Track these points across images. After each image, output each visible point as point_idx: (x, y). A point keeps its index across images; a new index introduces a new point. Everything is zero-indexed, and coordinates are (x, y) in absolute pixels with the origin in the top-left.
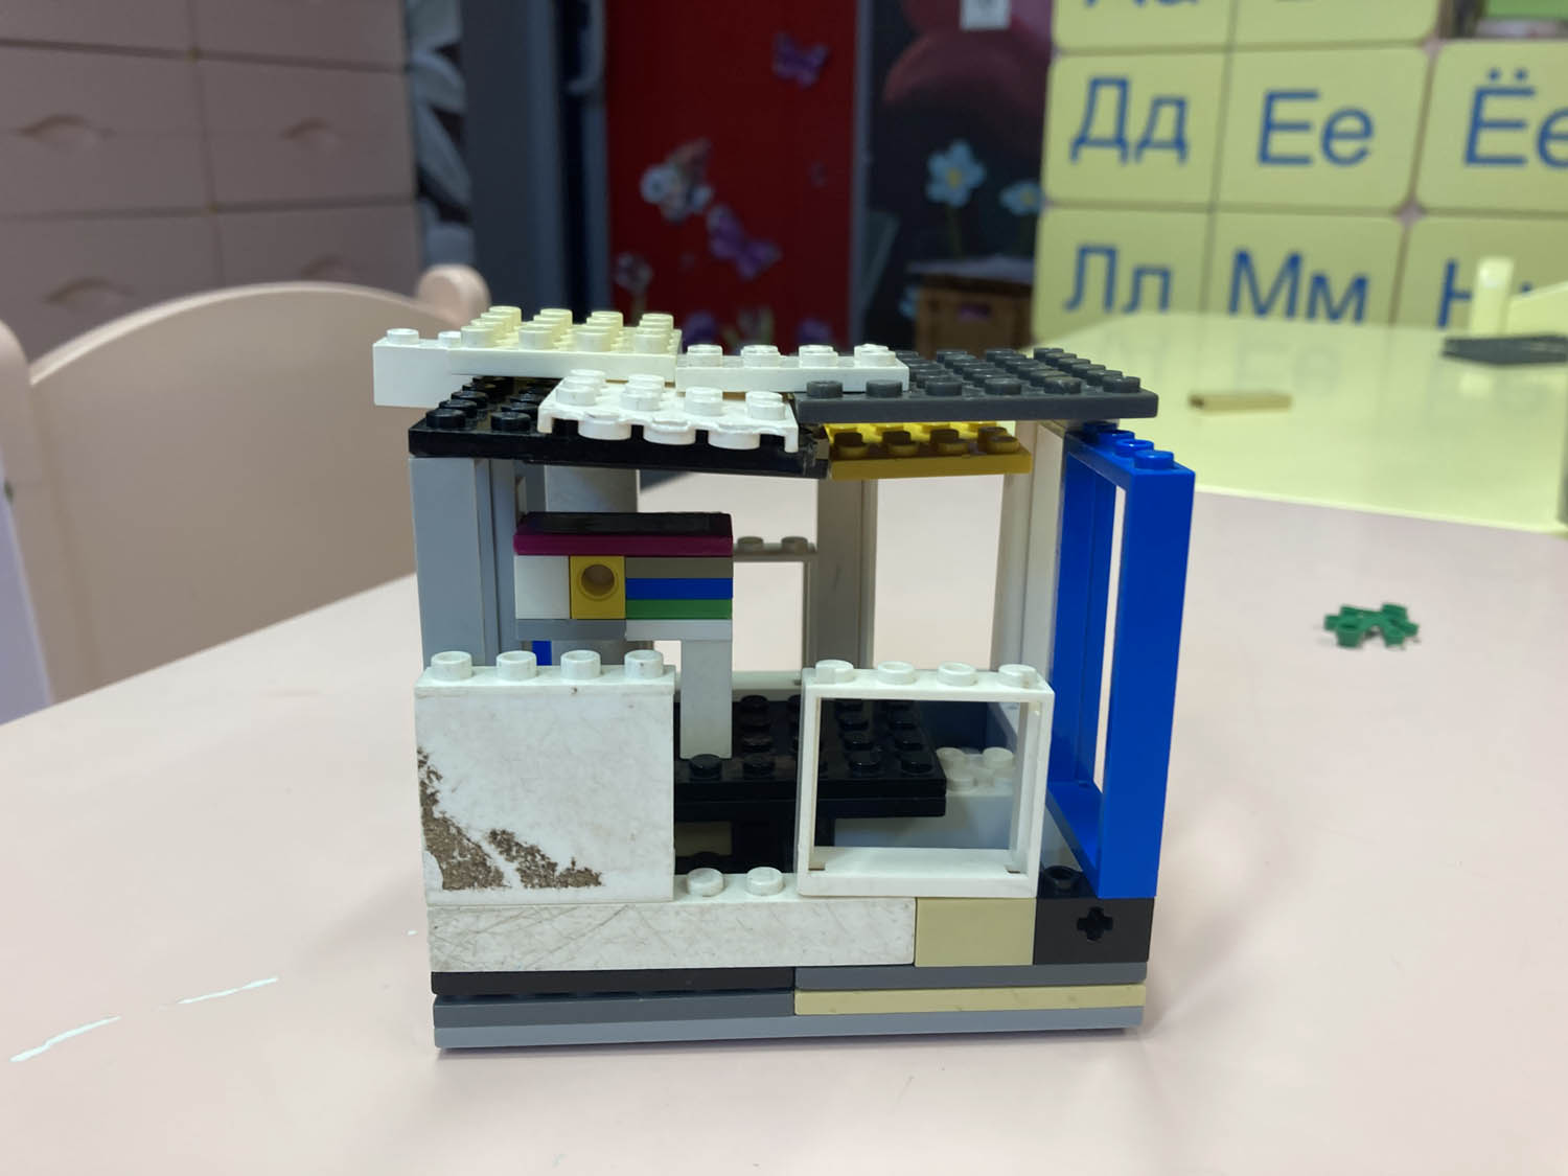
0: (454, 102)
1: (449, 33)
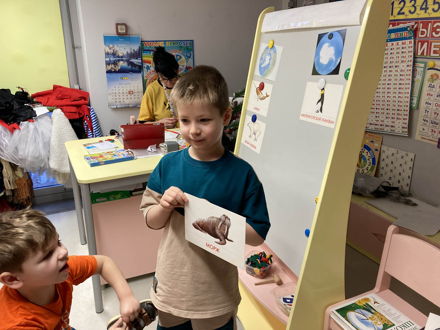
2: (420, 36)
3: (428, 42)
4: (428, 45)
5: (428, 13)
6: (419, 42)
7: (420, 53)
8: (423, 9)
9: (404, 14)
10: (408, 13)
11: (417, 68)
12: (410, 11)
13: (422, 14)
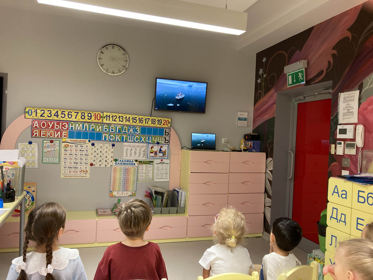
0: (271, 180)
1: (272, 169)
2: (56, 128)
4: (60, 133)
5: (59, 118)
6: (55, 131)
7: (56, 136)
8: (56, 116)
9: (44, 116)
10: (47, 117)
11: (55, 144)
12: (48, 116)
13: (55, 118)
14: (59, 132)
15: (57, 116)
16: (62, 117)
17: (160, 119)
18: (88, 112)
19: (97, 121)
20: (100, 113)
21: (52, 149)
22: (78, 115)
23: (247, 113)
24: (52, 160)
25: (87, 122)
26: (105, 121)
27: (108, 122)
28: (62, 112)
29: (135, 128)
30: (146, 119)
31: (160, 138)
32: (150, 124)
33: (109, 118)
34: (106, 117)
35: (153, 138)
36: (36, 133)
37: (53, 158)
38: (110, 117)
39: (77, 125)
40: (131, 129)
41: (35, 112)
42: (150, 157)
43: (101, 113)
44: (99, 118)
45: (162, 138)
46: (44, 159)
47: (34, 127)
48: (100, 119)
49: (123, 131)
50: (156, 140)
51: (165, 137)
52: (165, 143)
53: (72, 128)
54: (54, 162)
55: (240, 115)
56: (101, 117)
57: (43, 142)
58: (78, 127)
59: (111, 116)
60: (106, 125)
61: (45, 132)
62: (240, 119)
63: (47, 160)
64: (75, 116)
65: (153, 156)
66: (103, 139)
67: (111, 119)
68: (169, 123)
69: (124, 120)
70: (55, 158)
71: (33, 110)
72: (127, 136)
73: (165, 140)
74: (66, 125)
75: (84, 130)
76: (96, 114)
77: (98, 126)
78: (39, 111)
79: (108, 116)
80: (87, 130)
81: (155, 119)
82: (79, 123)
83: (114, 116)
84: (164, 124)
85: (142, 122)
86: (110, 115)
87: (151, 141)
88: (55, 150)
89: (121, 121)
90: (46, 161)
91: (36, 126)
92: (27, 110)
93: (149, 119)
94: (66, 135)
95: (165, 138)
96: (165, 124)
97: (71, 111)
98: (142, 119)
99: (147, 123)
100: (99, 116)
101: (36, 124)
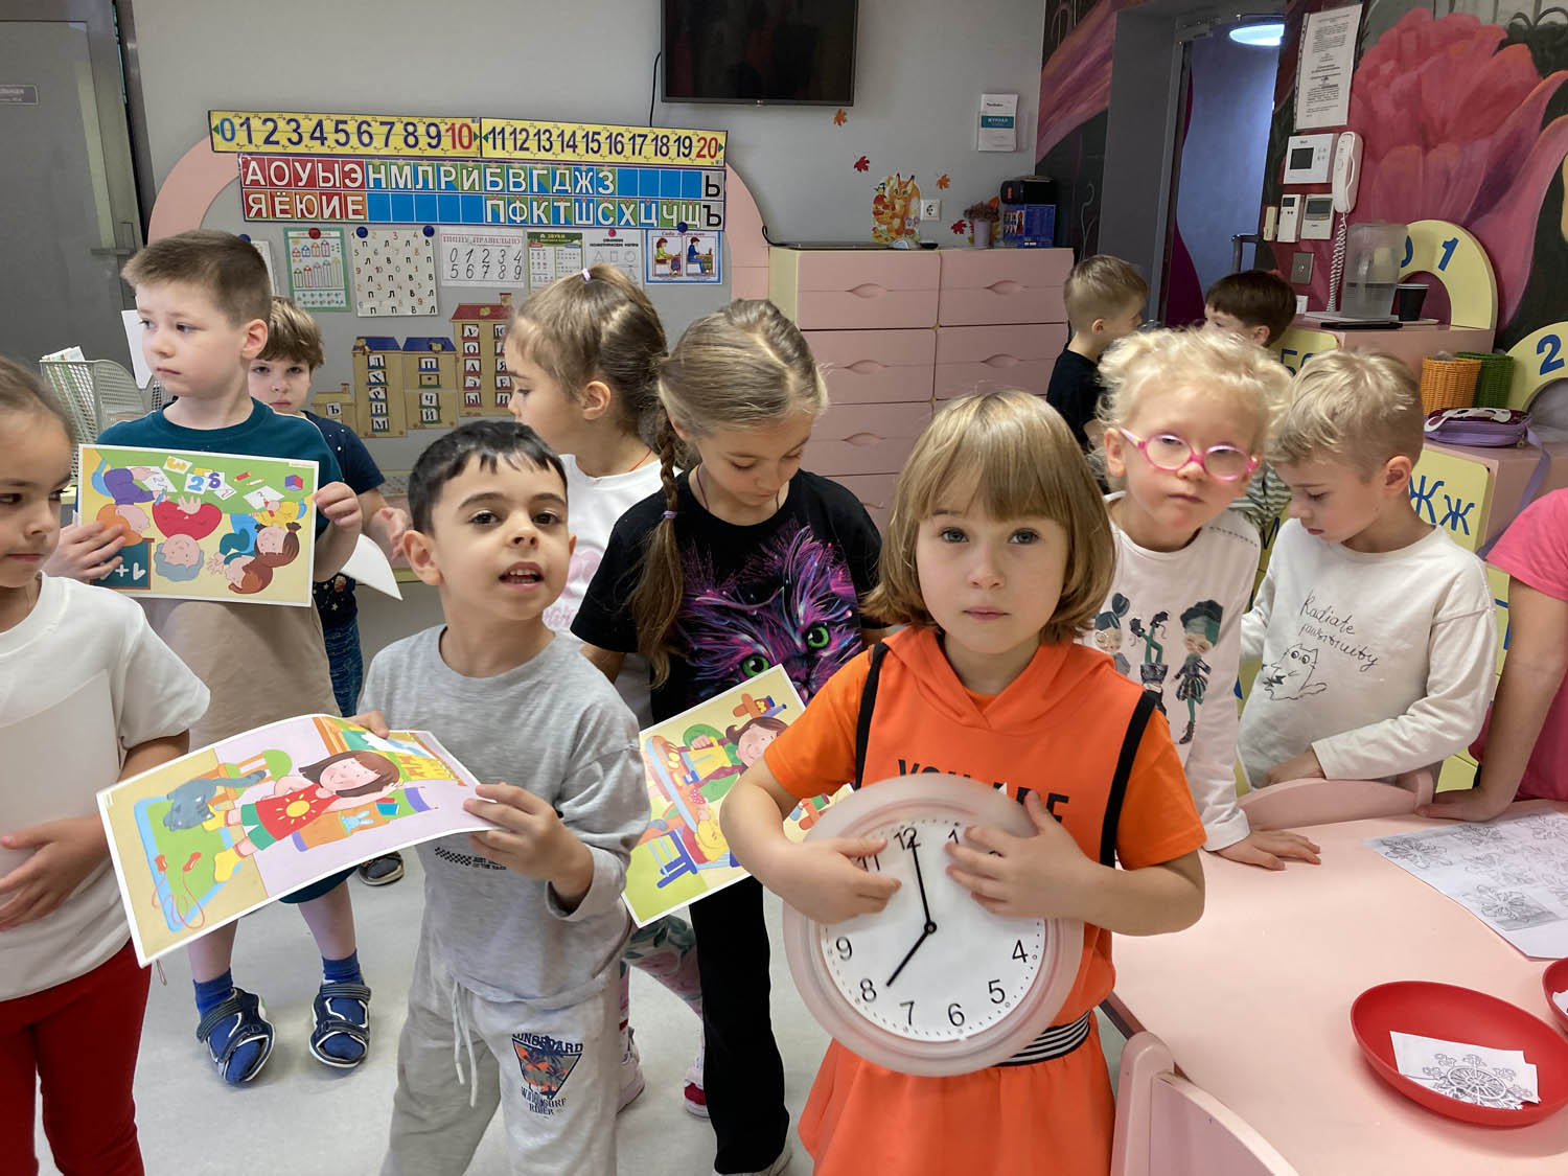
2: (322, 184)
3: (339, 195)
4: (340, 199)
5: (329, 146)
6: (321, 194)
7: (327, 213)
8: (317, 138)
9: (277, 143)
10: (287, 143)
11: (328, 240)
12: (289, 140)
13: (316, 147)
14: (336, 198)
15: (323, 139)
16: (337, 142)
17: (683, 133)
18: (428, 121)
19: (459, 152)
20: (469, 121)
21: (321, 260)
22: (393, 132)
23: (1016, 96)
24: (325, 298)
25: (428, 158)
26: (489, 151)
27: (499, 154)
28: (338, 123)
29: (598, 174)
30: (633, 137)
31: (691, 207)
32: (649, 155)
33: (501, 141)
34: (492, 136)
35: (665, 207)
36: (260, 206)
37: (326, 292)
38: (507, 135)
39: (394, 169)
40: (584, 177)
41: (245, 127)
42: (657, 278)
43: (473, 122)
44: (466, 142)
45: (697, 207)
46: (296, 294)
47: (248, 182)
48: (470, 144)
49: (556, 187)
50: (675, 216)
51: (707, 203)
52: (709, 224)
53: (377, 181)
54: (333, 305)
55: (985, 104)
56: (472, 136)
57: (287, 238)
58: (400, 177)
59: (508, 130)
60: (494, 165)
61: (288, 199)
62: (986, 122)
63: (308, 298)
64: (384, 137)
65: (666, 275)
66: (489, 220)
67: (509, 143)
68: (719, 147)
69: (557, 146)
70: (334, 292)
71: (237, 122)
72: (569, 204)
73: (709, 215)
74: (356, 172)
75: (420, 186)
76: (457, 127)
77: (464, 171)
78: (255, 123)
79: (498, 130)
80: (431, 187)
81: (667, 137)
82: (401, 162)
83: (518, 131)
84: (702, 153)
85: (619, 149)
86: (503, 129)
87: (657, 219)
88: (329, 264)
89: (544, 147)
90: (305, 303)
91: (255, 178)
92: (216, 122)
93: (645, 136)
94: (360, 207)
95: (708, 207)
96: (705, 152)
97: (369, 119)
98: (619, 138)
99: (640, 153)
100: (465, 131)
101: (254, 173)
